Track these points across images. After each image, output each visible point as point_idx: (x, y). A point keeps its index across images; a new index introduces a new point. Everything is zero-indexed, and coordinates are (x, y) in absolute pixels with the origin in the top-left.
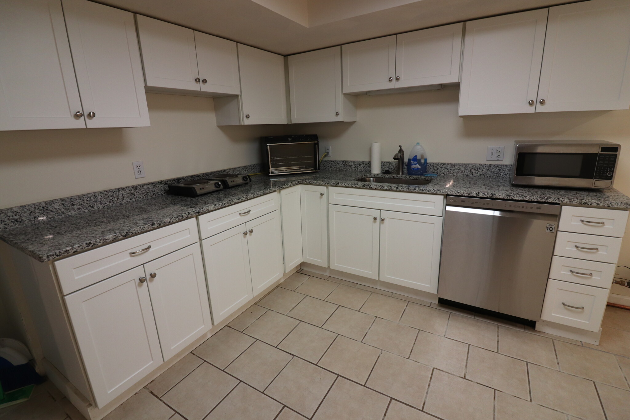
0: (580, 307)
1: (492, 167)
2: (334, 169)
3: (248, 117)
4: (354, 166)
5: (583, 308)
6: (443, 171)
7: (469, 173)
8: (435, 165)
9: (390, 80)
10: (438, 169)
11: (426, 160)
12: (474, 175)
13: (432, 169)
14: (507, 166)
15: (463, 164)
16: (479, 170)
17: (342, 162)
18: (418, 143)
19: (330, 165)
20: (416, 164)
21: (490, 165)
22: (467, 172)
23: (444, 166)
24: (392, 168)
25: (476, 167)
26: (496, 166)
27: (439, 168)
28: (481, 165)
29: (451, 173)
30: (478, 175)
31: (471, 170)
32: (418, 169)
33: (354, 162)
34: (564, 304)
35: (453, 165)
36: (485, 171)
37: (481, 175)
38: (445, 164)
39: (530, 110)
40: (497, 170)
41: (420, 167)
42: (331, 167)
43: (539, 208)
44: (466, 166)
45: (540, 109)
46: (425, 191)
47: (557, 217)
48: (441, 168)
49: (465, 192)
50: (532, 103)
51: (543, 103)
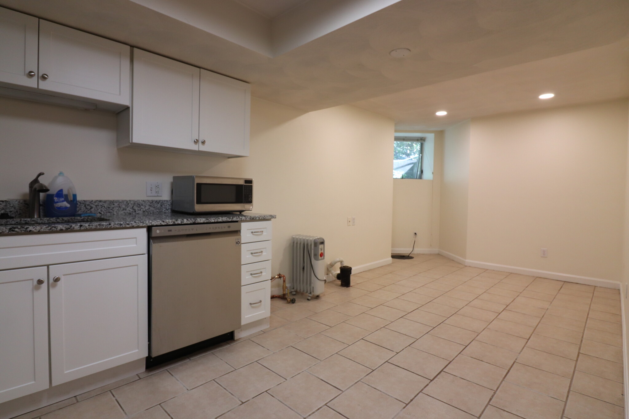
0: (259, 301)
1: (154, 202)
5: (261, 301)
6: (99, 211)
7: (131, 210)
8: (88, 203)
9: (30, 75)
10: (92, 208)
11: (75, 196)
12: (137, 212)
13: (83, 207)
14: (167, 201)
15: (123, 201)
16: (142, 207)
18: (61, 174)
20: (63, 201)
21: (153, 201)
22: (129, 209)
23: (101, 204)
25: (138, 204)
26: (157, 202)
27: (94, 206)
28: (143, 201)
29: (110, 212)
30: (141, 212)
31: (133, 207)
32: (66, 208)
34: (251, 304)
35: (112, 202)
36: (147, 207)
37: (144, 211)
38: (100, 201)
39: (195, 147)
40: (159, 205)
41: (68, 205)
43: (229, 227)
44: (127, 203)
45: (202, 148)
46: (125, 225)
47: (237, 232)
48: (96, 206)
49: (170, 221)
50: (196, 142)
51: (203, 143)
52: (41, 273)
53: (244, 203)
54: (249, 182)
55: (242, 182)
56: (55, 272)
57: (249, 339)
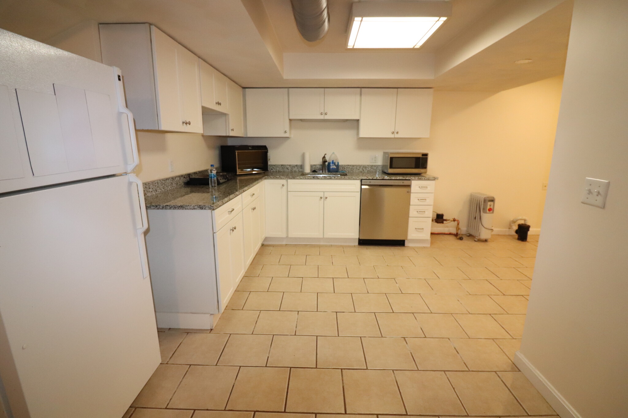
0: (422, 228)
1: (373, 166)
2: (275, 171)
3: (233, 130)
4: (290, 169)
5: (423, 229)
6: (348, 170)
7: (362, 170)
8: (343, 166)
9: (321, 114)
10: (345, 168)
11: (338, 163)
12: (364, 171)
13: (341, 169)
14: (380, 165)
15: (358, 165)
16: (367, 168)
17: (281, 166)
18: (333, 153)
19: (271, 168)
20: (333, 165)
21: (372, 166)
22: (361, 170)
23: (348, 166)
24: (317, 168)
25: (365, 167)
26: (375, 166)
27: (346, 168)
28: (368, 165)
29: (352, 171)
30: (366, 171)
31: (363, 168)
32: (335, 168)
33: (290, 165)
34: (416, 229)
35: (353, 166)
36: (370, 169)
37: (368, 171)
38: (348, 165)
39: (392, 136)
40: (376, 168)
41: (335, 167)
42: (272, 169)
43: (403, 183)
44: (360, 166)
45: (397, 136)
46: (351, 178)
47: (409, 186)
48: (347, 168)
49: (371, 177)
50: (393, 133)
51: (397, 133)
52: (321, 195)
53: (421, 168)
54: (425, 155)
55: (420, 156)
56: (326, 195)
57: (413, 248)
